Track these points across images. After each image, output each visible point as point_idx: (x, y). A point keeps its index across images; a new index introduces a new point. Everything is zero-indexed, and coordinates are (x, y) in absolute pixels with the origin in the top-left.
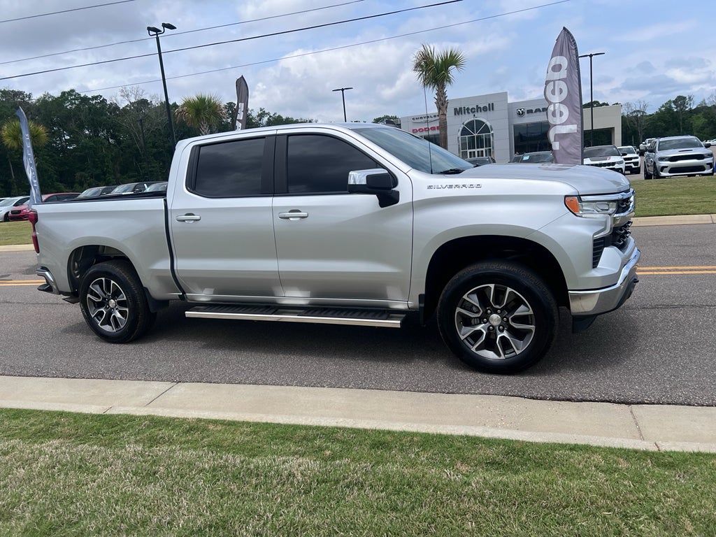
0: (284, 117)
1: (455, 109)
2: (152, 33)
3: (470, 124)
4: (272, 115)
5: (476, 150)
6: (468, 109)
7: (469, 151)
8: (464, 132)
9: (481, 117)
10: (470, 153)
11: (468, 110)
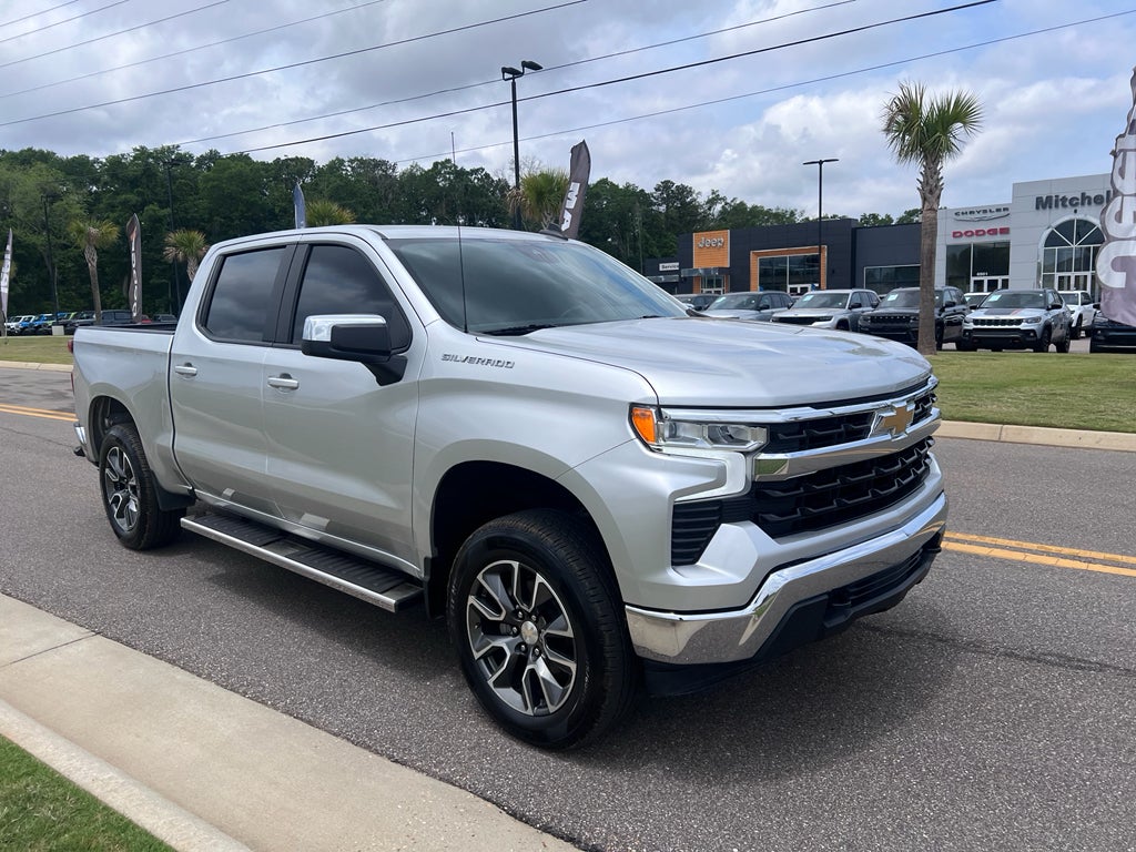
0: (749, 205)
1: (1039, 200)
2: (507, 76)
3: (1065, 228)
4: (729, 201)
5: (1073, 275)
6: (1064, 199)
7: (1057, 275)
8: (1052, 240)
9: (1090, 214)
10: (1061, 278)
11: (1063, 202)
